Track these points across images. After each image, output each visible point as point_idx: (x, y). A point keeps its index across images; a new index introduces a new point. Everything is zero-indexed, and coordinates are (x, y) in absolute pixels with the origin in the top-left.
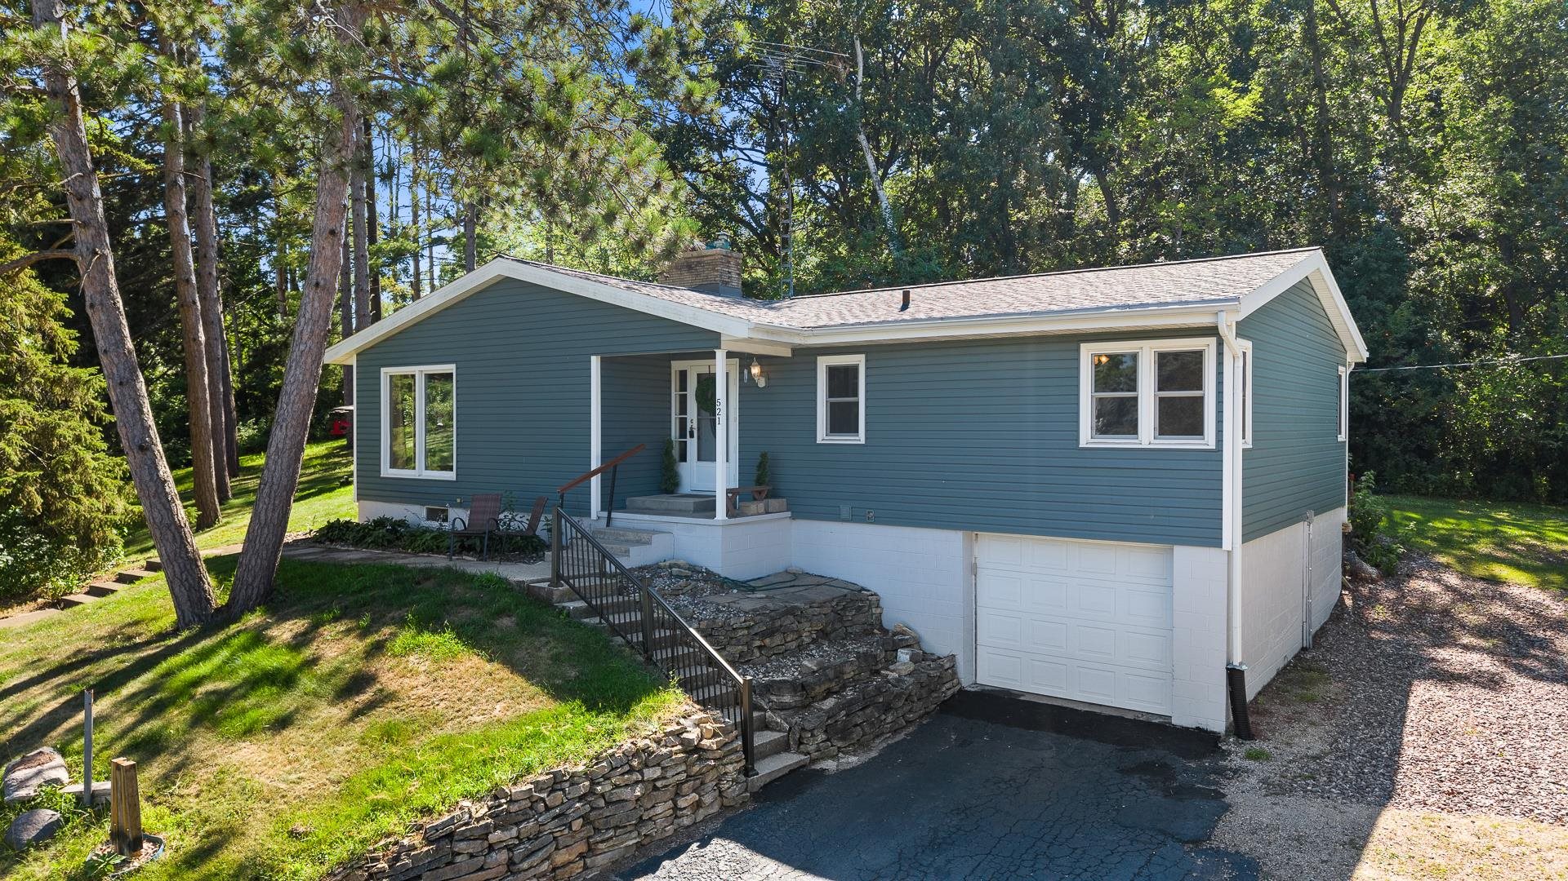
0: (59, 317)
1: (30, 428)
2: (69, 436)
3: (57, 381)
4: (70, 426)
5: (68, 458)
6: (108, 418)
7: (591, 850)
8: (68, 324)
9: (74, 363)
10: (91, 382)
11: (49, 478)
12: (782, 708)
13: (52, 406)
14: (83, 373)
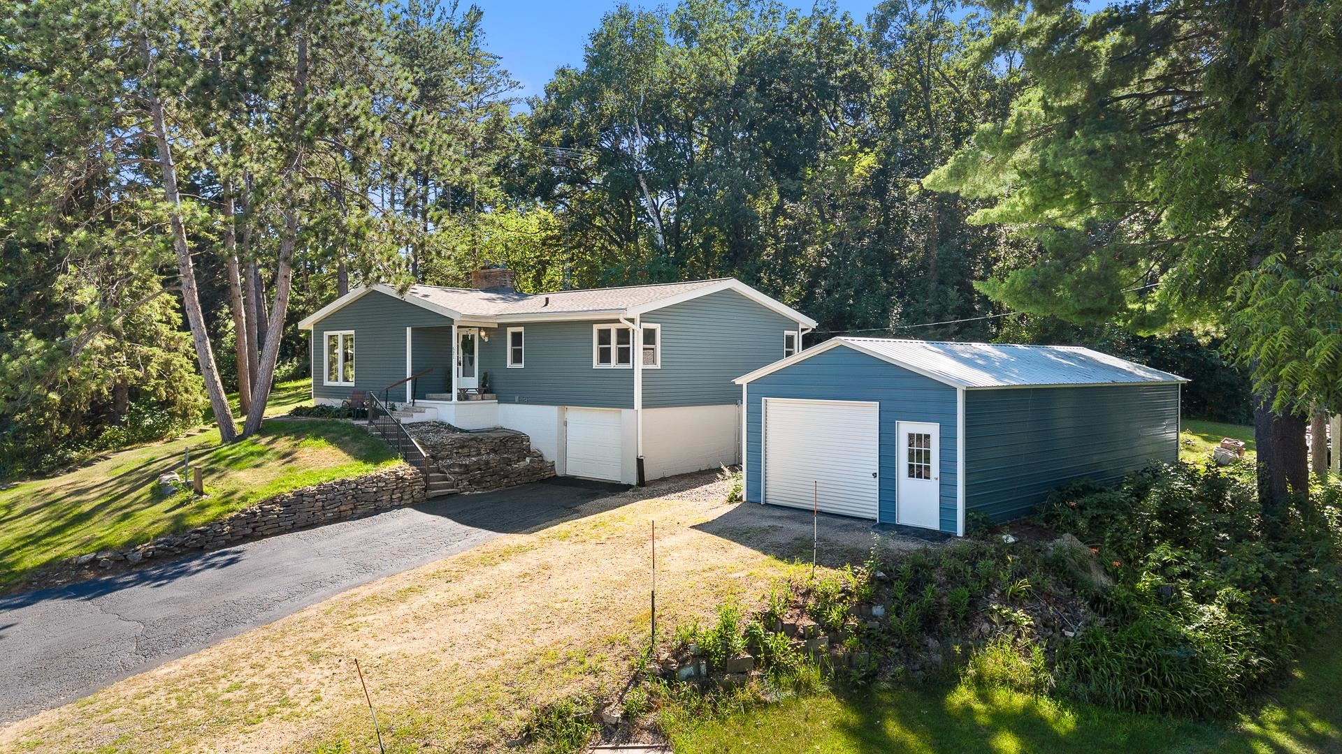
0: (173, 308)
1: (161, 361)
2: (178, 364)
3: (172, 339)
4: (178, 360)
5: (177, 375)
6: (195, 356)
7: (355, 508)
8: (177, 311)
9: (180, 329)
10: (187, 339)
11: (169, 385)
12: (455, 473)
13: (169, 350)
14: (184, 334)
